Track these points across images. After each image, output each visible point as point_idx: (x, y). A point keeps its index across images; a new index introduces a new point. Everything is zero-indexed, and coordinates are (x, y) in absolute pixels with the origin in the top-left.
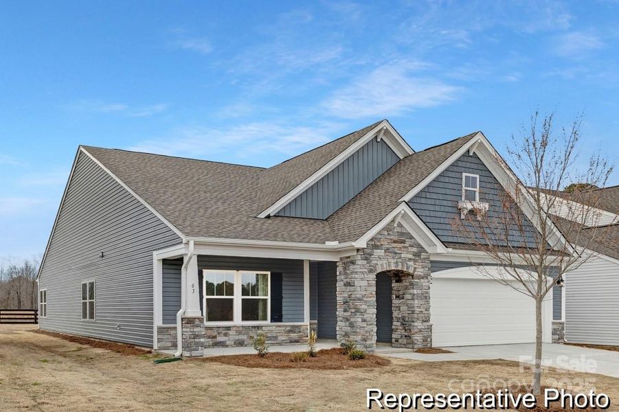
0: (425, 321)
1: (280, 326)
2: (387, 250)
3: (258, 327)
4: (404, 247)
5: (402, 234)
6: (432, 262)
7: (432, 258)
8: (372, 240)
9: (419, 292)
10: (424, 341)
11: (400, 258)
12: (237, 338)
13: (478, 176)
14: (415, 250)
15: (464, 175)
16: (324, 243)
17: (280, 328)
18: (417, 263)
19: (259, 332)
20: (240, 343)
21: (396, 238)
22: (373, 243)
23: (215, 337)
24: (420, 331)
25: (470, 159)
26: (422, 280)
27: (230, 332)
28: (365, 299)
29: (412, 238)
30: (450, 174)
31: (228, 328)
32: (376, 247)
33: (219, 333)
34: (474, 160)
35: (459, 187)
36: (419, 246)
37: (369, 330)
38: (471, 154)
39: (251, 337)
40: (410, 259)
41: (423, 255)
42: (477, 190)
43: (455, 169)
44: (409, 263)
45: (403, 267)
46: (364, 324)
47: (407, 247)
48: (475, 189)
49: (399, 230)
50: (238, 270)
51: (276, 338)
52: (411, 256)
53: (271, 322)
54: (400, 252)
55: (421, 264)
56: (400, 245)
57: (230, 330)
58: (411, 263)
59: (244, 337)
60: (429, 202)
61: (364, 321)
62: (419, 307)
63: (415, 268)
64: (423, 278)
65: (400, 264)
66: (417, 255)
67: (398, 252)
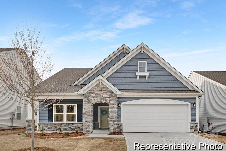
0: (115, 122)
1: (80, 124)
2: (96, 94)
3: (72, 124)
4: (105, 93)
5: (104, 87)
6: (118, 98)
7: (118, 97)
8: (89, 90)
9: (112, 110)
10: (114, 130)
11: (103, 97)
12: (64, 127)
13: (146, 62)
14: (110, 93)
15: (139, 61)
16: (74, 93)
17: (81, 124)
18: (111, 99)
19: (73, 125)
20: (65, 129)
21: (101, 89)
22: (90, 92)
23: (57, 127)
24: (112, 126)
25: (142, 55)
26: (113, 105)
27: (62, 126)
28: (86, 113)
29: (108, 89)
30: (132, 62)
31: (61, 124)
32: (91, 93)
33: (58, 126)
34: (144, 55)
35: (136, 67)
36: (112, 92)
37: (88, 125)
38: (142, 52)
39: (70, 127)
40: (107, 97)
41: (114, 96)
42: (146, 67)
43: (134, 60)
44: (107, 99)
45: (104, 101)
46: (86, 123)
47: (106, 93)
48: (145, 67)
49: (102, 86)
50: (65, 104)
51: (79, 128)
52: (108, 96)
53: (77, 122)
54: (103, 95)
55: (113, 99)
56: (102, 92)
57: (62, 125)
58: (108, 99)
59: (67, 127)
60: (121, 74)
61: (86, 121)
62: (112, 116)
63: (110, 101)
64: (114, 104)
65: (102, 99)
66: (111, 95)
67: (102, 95)
